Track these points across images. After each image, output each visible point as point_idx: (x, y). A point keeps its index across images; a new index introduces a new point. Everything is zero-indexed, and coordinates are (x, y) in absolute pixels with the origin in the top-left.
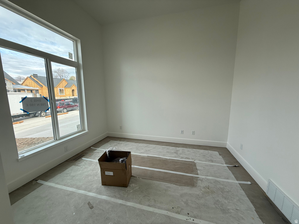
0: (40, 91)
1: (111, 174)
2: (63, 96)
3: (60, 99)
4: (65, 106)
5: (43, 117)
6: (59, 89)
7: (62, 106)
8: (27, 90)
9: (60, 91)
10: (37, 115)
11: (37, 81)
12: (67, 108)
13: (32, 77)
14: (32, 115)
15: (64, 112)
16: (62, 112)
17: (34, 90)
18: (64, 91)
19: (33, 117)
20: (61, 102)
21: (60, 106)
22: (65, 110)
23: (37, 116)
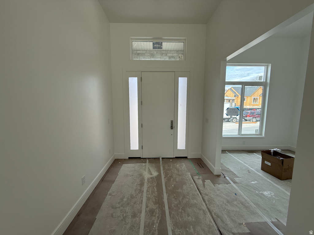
0: (235, 101)
1: (269, 164)
2: (256, 105)
3: (252, 108)
4: (255, 116)
5: (234, 122)
6: (253, 97)
7: (252, 115)
8: (227, 100)
9: (254, 100)
10: (230, 120)
11: (234, 92)
12: (257, 117)
13: (232, 88)
14: (226, 120)
15: (253, 121)
16: (250, 121)
17: (231, 100)
18: (258, 100)
19: (227, 122)
20: (252, 111)
21: (250, 115)
22: (254, 120)
23: (229, 122)
